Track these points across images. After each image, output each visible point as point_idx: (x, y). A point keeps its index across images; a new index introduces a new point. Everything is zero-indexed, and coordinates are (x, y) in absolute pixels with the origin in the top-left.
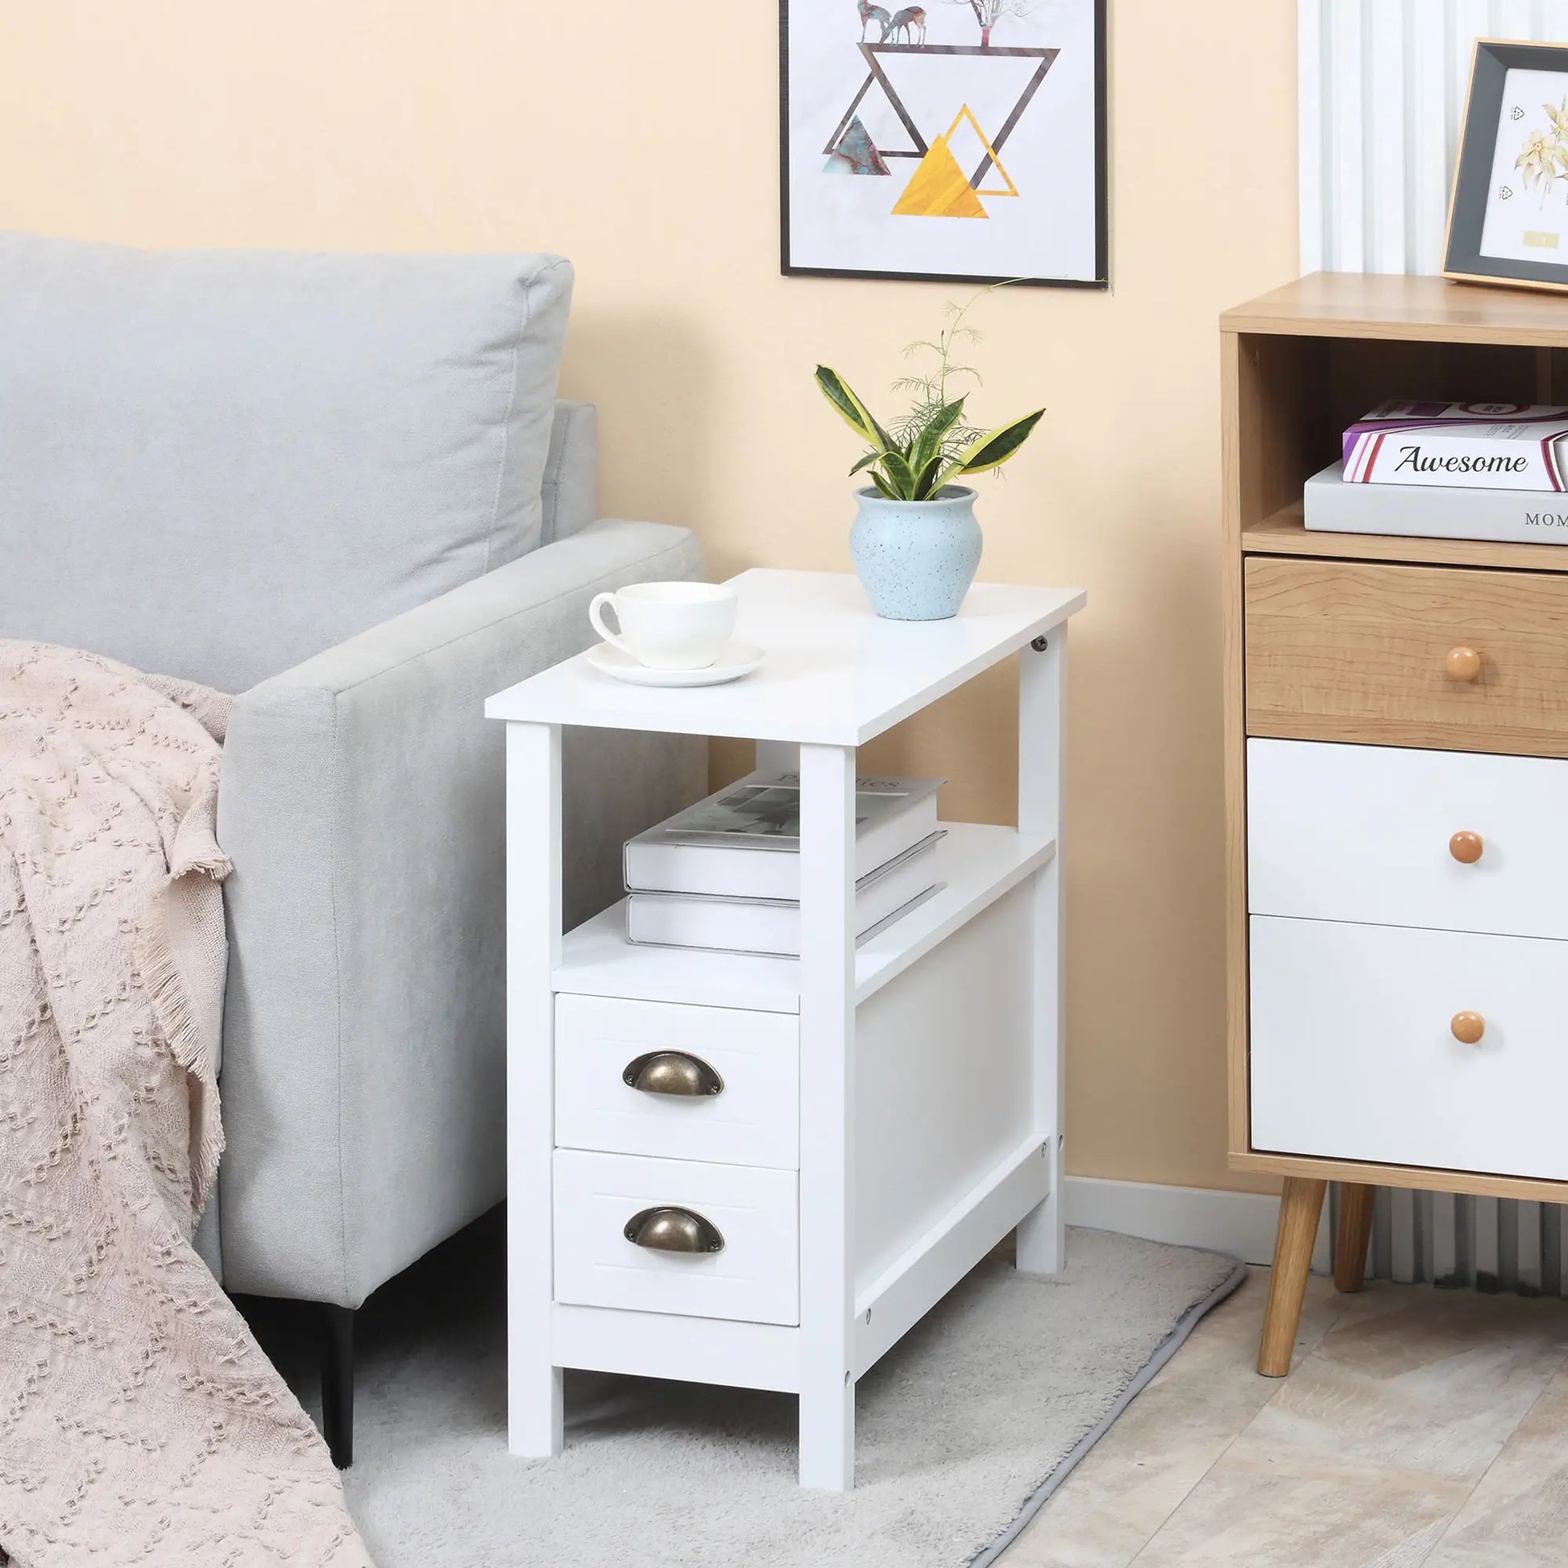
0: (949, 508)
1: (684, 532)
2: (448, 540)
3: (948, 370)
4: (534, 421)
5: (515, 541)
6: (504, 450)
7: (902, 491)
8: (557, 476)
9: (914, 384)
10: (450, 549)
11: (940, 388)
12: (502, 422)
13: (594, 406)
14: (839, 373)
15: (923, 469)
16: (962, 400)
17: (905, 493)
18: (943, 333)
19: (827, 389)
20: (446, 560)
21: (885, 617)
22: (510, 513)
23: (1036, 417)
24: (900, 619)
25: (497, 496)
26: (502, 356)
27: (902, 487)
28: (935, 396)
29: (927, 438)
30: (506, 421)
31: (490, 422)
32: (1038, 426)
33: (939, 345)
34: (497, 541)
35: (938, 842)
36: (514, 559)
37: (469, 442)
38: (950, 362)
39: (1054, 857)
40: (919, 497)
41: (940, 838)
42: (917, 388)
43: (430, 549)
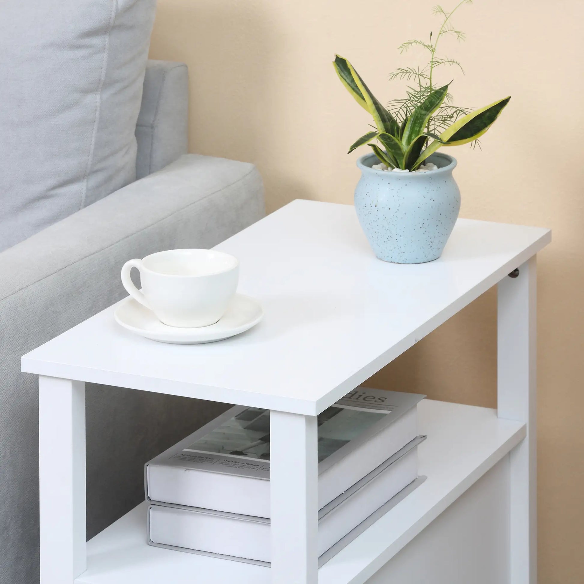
0: (430, 178)
1: (248, 167)
2: (51, 182)
3: (434, 63)
4: (125, 88)
5: (109, 179)
6: (98, 113)
7: (396, 160)
8: (154, 121)
9: (408, 74)
10: (54, 188)
11: (429, 77)
12: (97, 91)
13: (186, 66)
14: (351, 61)
15: (413, 142)
16: (446, 87)
17: (398, 161)
18: (431, 34)
19: (343, 74)
20: (52, 196)
21: (381, 259)
22: (105, 158)
23: (503, 103)
24: (392, 262)
25: (92, 147)
26: (96, 41)
27: (397, 157)
28: (425, 83)
29: (417, 117)
30: (100, 89)
31: (86, 91)
32: (505, 111)
33: (428, 43)
34: (93, 181)
35: (419, 446)
36: (109, 194)
37: (68, 107)
38: (438, 56)
39: (523, 439)
40: (409, 166)
41: (421, 442)
42: (409, 78)
43: (39, 188)
